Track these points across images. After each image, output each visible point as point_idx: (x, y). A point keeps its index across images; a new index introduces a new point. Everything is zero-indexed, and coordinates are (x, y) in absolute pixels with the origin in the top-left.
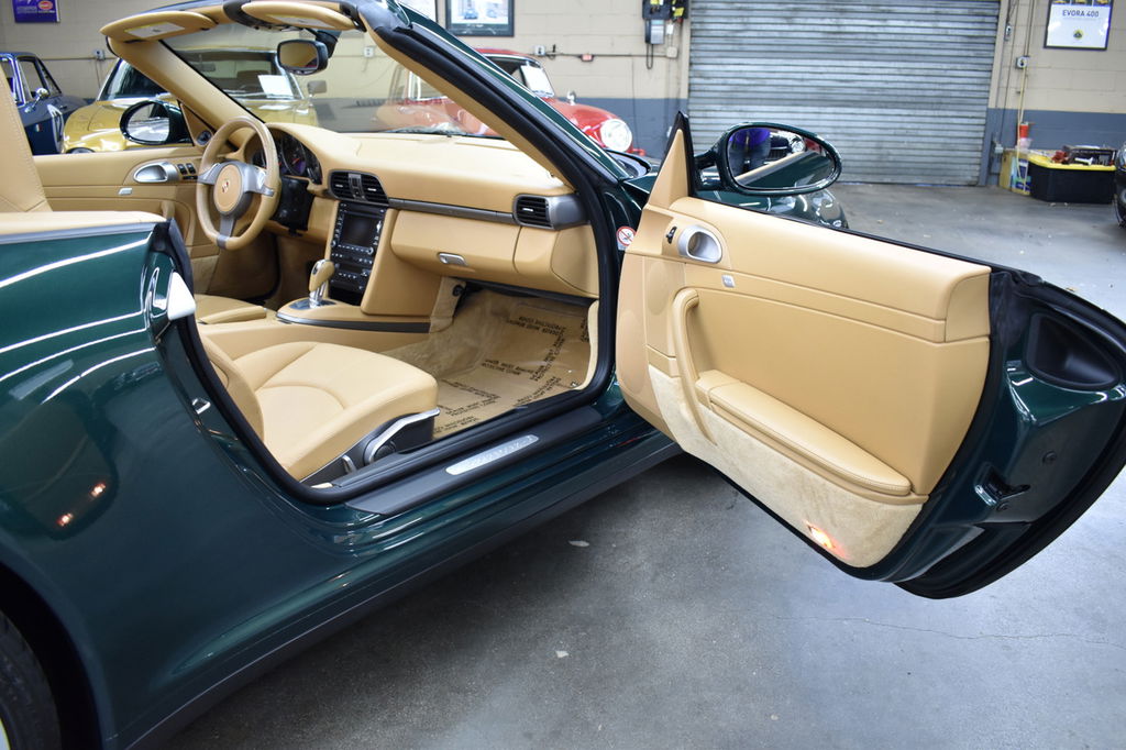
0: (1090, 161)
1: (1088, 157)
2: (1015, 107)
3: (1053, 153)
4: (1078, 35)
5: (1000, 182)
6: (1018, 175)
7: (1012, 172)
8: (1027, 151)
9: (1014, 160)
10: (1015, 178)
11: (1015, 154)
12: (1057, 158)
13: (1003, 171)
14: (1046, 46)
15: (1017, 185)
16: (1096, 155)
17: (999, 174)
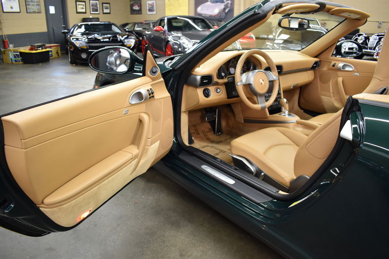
0: (40, 49)
1: (39, 47)
3: (29, 47)
4: (12, 8)
5: (5, 62)
6: (15, 57)
7: (11, 57)
8: (16, 49)
9: (10, 53)
10: (13, 59)
11: (11, 51)
12: (31, 49)
13: (5, 57)
14: (3, 12)
15: (16, 61)
16: (42, 47)
17: (3, 59)
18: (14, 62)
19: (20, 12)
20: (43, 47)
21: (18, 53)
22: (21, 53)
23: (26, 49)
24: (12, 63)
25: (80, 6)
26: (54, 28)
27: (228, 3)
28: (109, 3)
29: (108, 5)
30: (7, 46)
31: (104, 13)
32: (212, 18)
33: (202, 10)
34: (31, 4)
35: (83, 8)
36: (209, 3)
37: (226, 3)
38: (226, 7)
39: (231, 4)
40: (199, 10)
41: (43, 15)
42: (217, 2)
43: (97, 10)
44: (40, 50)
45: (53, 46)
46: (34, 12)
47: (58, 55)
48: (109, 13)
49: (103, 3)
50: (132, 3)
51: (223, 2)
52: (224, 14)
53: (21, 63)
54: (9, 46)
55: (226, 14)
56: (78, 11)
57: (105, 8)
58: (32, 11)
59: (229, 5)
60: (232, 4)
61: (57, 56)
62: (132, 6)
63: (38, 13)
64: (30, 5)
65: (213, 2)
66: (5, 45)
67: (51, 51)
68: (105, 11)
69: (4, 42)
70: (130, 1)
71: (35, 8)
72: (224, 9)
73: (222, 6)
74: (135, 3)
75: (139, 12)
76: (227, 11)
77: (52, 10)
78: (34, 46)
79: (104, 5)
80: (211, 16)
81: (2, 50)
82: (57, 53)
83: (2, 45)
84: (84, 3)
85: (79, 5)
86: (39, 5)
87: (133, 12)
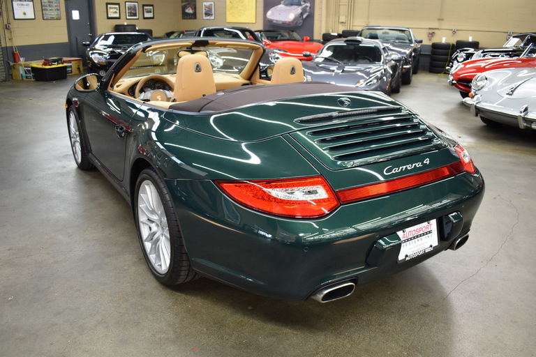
0: (56, 63)
2: (11, 45)
4: (25, 14)
5: (14, 78)
6: (26, 73)
7: (21, 73)
8: (28, 63)
9: (20, 67)
10: (24, 75)
11: (21, 65)
12: (45, 64)
13: (14, 73)
14: (14, 19)
15: (27, 77)
16: (58, 61)
17: (12, 75)
18: (25, 79)
19: (34, 19)
20: (60, 62)
21: (30, 69)
22: (33, 68)
23: (38, 64)
24: (23, 80)
25: (111, 10)
26: (78, 38)
27: (307, 6)
28: (152, 5)
29: (151, 7)
30: (17, 59)
31: (145, 18)
32: (286, 26)
33: (273, 14)
34: (48, 8)
35: (116, 12)
36: (281, 6)
37: (304, 6)
38: (304, 11)
39: (310, 8)
40: (269, 14)
41: (64, 22)
42: (292, 5)
43: (135, 15)
44: (55, 66)
45: (73, 60)
46: (52, 19)
47: (80, 71)
48: (153, 18)
49: (144, 6)
50: (184, 4)
51: (300, 5)
52: (302, 21)
53: (32, 79)
54: (19, 60)
55: (304, 20)
56: (109, 16)
57: (147, 12)
58: (49, 17)
59: (308, 8)
60: (312, 7)
61: (77, 72)
62: (184, 8)
63: (57, 19)
64: (47, 10)
65: (287, 5)
66: (15, 58)
67: (71, 67)
68: (147, 15)
69: (14, 55)
70: (182, 2)
71: (54, 14)
72: (302, 14)
73: (299, 10)
74: (188, 4)
75: (194, 16)
76: (304, 16)
77: (76, 15)
78: (48, 60)
79: (145, 7)
80: (284, 23)
81: (12, 64)
82: (79, 68)
83: (12, 58)
84: (117, 6)
85: (110, 8)
86: (58, 10)
87: (185, 16)
